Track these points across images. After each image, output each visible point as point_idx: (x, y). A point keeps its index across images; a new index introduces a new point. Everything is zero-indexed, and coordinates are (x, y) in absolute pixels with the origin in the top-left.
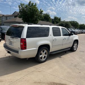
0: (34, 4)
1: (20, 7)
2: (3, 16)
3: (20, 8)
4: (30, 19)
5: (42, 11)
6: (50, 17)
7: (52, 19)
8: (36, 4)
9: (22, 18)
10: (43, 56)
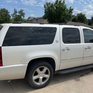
0: (62, 2)
1: (46, 6)
2: (34, 18)
3: (45, 8)
4: (56, 19)
5: (72, 10)
6: (85, 18)
7: (89, 20)
8: (64, 1)
9: (47, 19)
10: (41, 78)
